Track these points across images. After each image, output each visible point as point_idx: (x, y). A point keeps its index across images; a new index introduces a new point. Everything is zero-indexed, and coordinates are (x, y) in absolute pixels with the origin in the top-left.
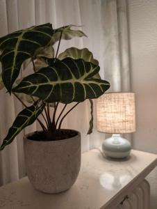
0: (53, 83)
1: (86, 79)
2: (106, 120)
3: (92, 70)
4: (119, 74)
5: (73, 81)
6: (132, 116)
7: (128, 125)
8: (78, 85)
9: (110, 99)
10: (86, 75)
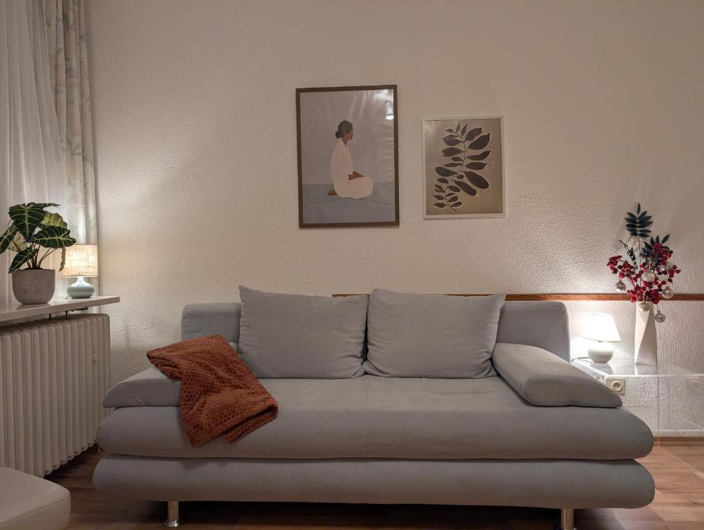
0: (47, 239)
1: (63, 237)
2: (71, 266)
3: (66, 232)
4: (85, 227)
5: (56, 238)
6: (95, 267)
7: (91, 270)
8: (59, 240)
9: (76, 250)
10: (63, 235)
